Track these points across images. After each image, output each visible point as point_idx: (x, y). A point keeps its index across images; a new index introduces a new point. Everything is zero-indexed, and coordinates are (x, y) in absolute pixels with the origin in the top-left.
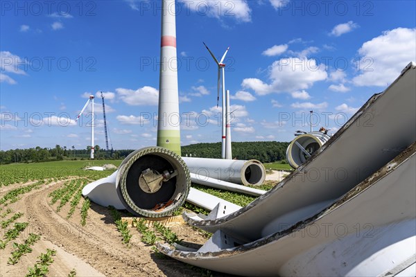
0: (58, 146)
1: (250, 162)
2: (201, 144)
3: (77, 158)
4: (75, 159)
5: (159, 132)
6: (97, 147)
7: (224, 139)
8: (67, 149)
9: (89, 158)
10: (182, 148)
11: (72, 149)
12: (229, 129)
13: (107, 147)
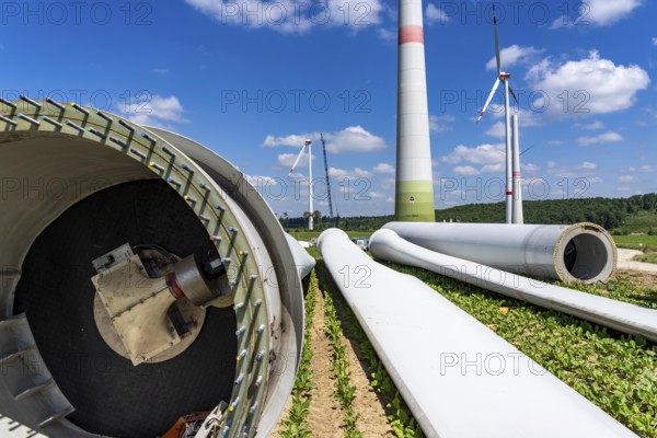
1: (577, 229)
3: (290, 229)
5: (398, 184)
6: (316, 213)
7: (510, 196)
9: (307, 229)
10: (436, 211)
13: (331, 213)
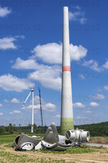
0: (10, 124)
6: (35, 124)
8: (16, 126)
9: (30, 132)
11: (19, 126)
13: (42, 124)
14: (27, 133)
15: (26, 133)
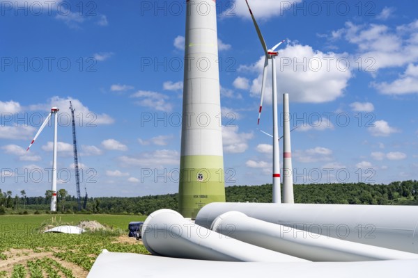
2: (235, 187)
3: (28, 210)
4: (25, 213)
5: (185, 159)
8: (13, 196)
9: (48, 211)
11: (20, 196)
12: (289, 161)
13: (79, 192)
14: (41, 211)
15: (39, 211)
